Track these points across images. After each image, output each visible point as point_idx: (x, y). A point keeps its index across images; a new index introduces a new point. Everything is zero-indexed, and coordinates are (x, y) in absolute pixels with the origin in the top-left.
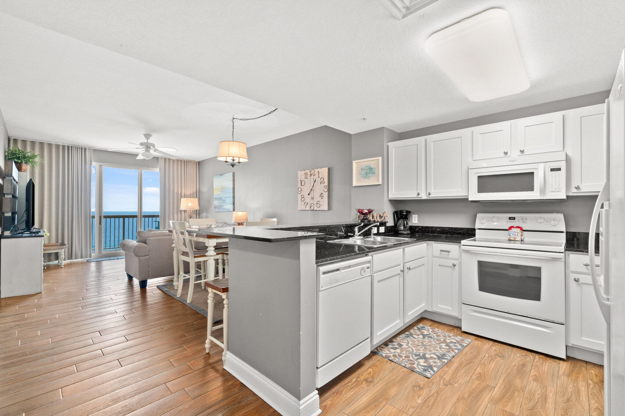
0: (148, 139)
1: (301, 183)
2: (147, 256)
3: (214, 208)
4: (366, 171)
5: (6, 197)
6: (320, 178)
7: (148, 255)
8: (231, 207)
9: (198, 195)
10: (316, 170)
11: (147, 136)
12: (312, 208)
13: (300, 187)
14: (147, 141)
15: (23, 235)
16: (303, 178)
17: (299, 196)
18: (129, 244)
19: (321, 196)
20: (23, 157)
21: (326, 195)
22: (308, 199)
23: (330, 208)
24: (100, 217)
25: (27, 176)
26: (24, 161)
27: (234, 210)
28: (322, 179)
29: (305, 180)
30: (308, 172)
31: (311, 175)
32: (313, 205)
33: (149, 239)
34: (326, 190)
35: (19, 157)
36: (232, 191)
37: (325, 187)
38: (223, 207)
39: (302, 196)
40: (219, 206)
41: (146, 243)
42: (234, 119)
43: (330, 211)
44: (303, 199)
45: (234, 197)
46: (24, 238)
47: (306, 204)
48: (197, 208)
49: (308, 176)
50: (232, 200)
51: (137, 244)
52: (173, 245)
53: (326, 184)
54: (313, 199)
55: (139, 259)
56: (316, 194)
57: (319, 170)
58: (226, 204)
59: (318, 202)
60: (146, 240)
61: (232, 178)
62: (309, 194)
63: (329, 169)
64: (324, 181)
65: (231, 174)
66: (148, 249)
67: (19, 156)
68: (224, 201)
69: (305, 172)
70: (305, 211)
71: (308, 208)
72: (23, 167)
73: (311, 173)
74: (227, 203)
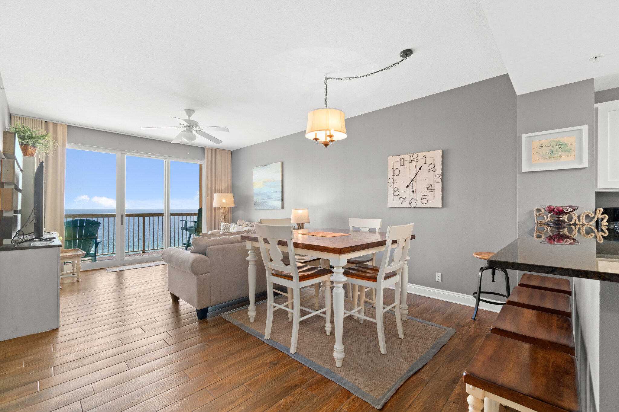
0: (189, 116)
1: (393, 172)
2: (208, 273)
3: (255, 204)
4: (550, 148)
5: (5, 187)
6: (427, 165)
7: (210, 272)
8: (279, 204)
9: (233, 189)
10: (421, 155)
11: (190, 112)
12: (413, 205)
13: (392, 177)
14: (189, 118)
15: (30, 245)
16: (397, 165)
17: (390, 190)
18: (180, 256)
19: (430, 188)
20: (30, 137)
21: (438, 187)
22: (406, 193)
23: (444, 205)
24: (122, 216)
25: (34, 162)
26: (31, 141)
27: (283, 208)
28: (432, 166)
29: (401, 168)
30: (407, 157)
31: (411, 161)
32: (414, 200)
33: (210, 249)
34: (439, 180)
35: (24, 136)
36: (281, 185)
37: (438, 176)
38: (267, 204)
39: (396, 189)
40: (261, 202)
41: (205, 254)
42: (327, 79)
43: (444, 209)
44: (397, 193)
45: (282, 192)
46: (34, 249)
47: (402, 199)
48: (233, 205)
49: (407, 163)
50: (280, 195)
51: (194, 256)
52: (248, 258)
53: (439, 171)
54: (415, 192)
55: (197, 278)
56: (421, 187)
57: (426, 153)
58: (271, 201)
59: (424, 197)
60: (206, 249)
61: (280, 169)
62: (407, 187)
63: (443, 152)
64: (435, 168)
65: (280, 164)
66: (209, 264)
67: (24, 134)
68: (268, 196)
69: (401, 157)
70: (400, 209)
71: (406, 204)
72: (29, 150)
73: (412, 158)
74: (273, 199)
